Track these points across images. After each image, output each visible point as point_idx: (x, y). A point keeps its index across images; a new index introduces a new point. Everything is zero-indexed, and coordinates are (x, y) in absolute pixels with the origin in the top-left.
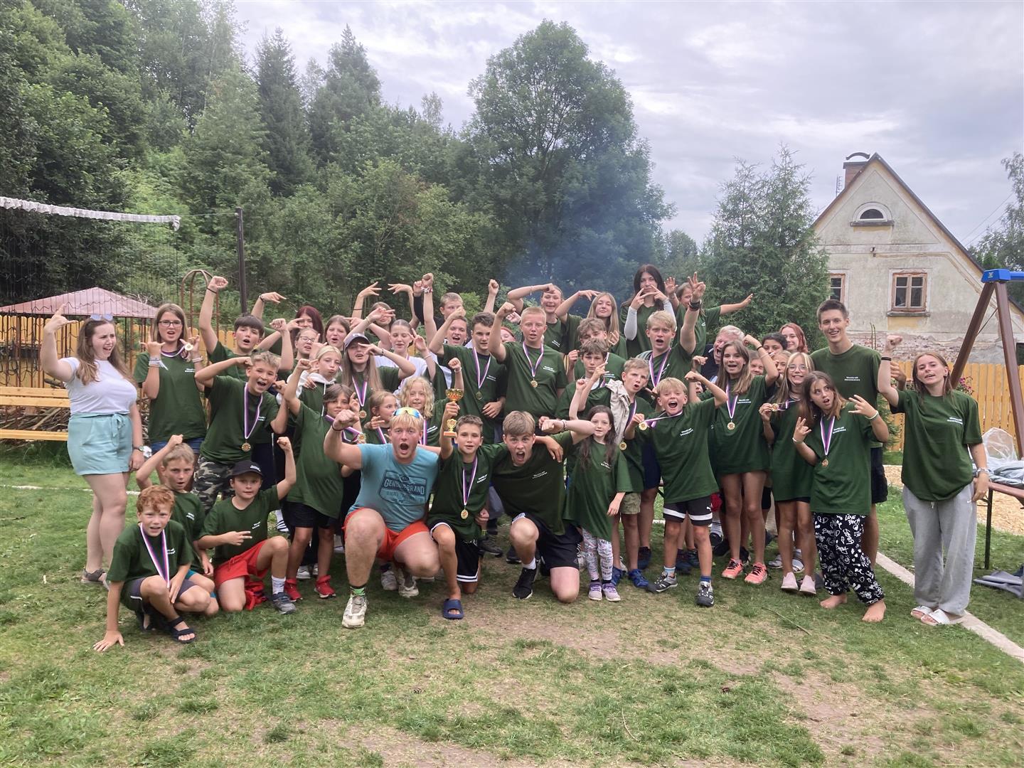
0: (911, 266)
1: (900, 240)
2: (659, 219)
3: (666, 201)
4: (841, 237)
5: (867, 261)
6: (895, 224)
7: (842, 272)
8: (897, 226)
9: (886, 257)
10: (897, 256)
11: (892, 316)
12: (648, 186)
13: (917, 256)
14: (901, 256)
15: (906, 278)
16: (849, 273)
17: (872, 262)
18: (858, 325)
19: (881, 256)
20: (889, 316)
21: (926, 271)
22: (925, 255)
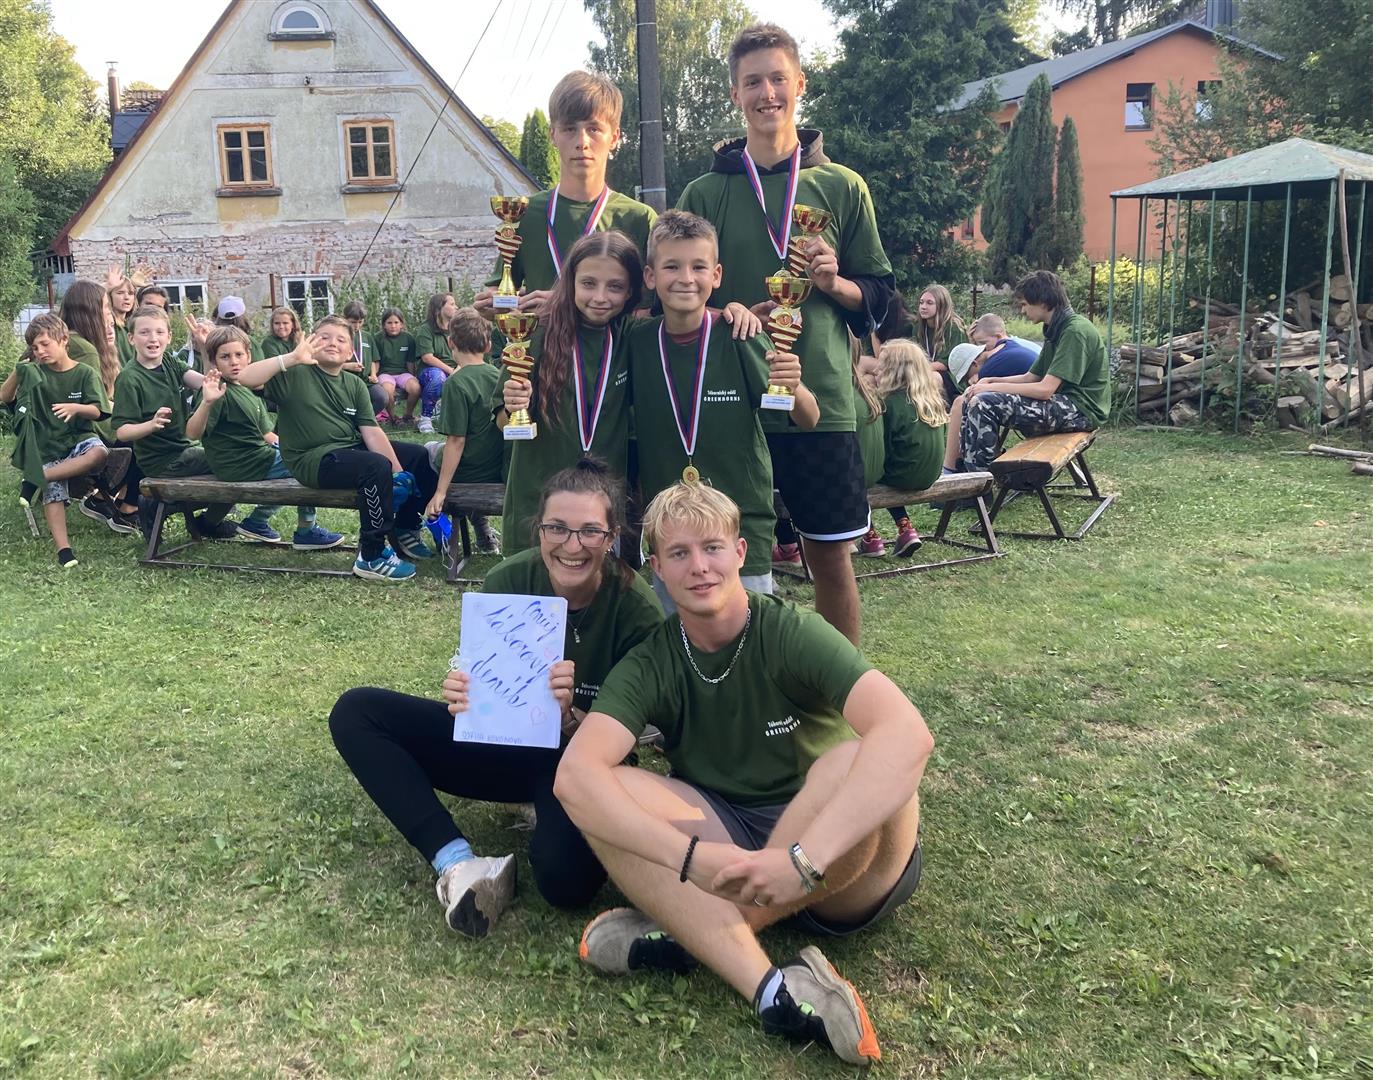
0: (369, 109)
1: (349, 65)
4: (256, 61)
5: (301, 100)
6: (338, 38)
7: (263, 120)
8: (342, 42)
9: (330, 93)
10: (346, 92)
11: (349, 192)
13: (376, 92)
14: (353, 92)
15: (364, 129)
16: (275, 121)
17: (310, 103)
18: (300, 210)
19: (323, 93)
20: (344, 193)
21: (392, 116)
22: (387, 90)
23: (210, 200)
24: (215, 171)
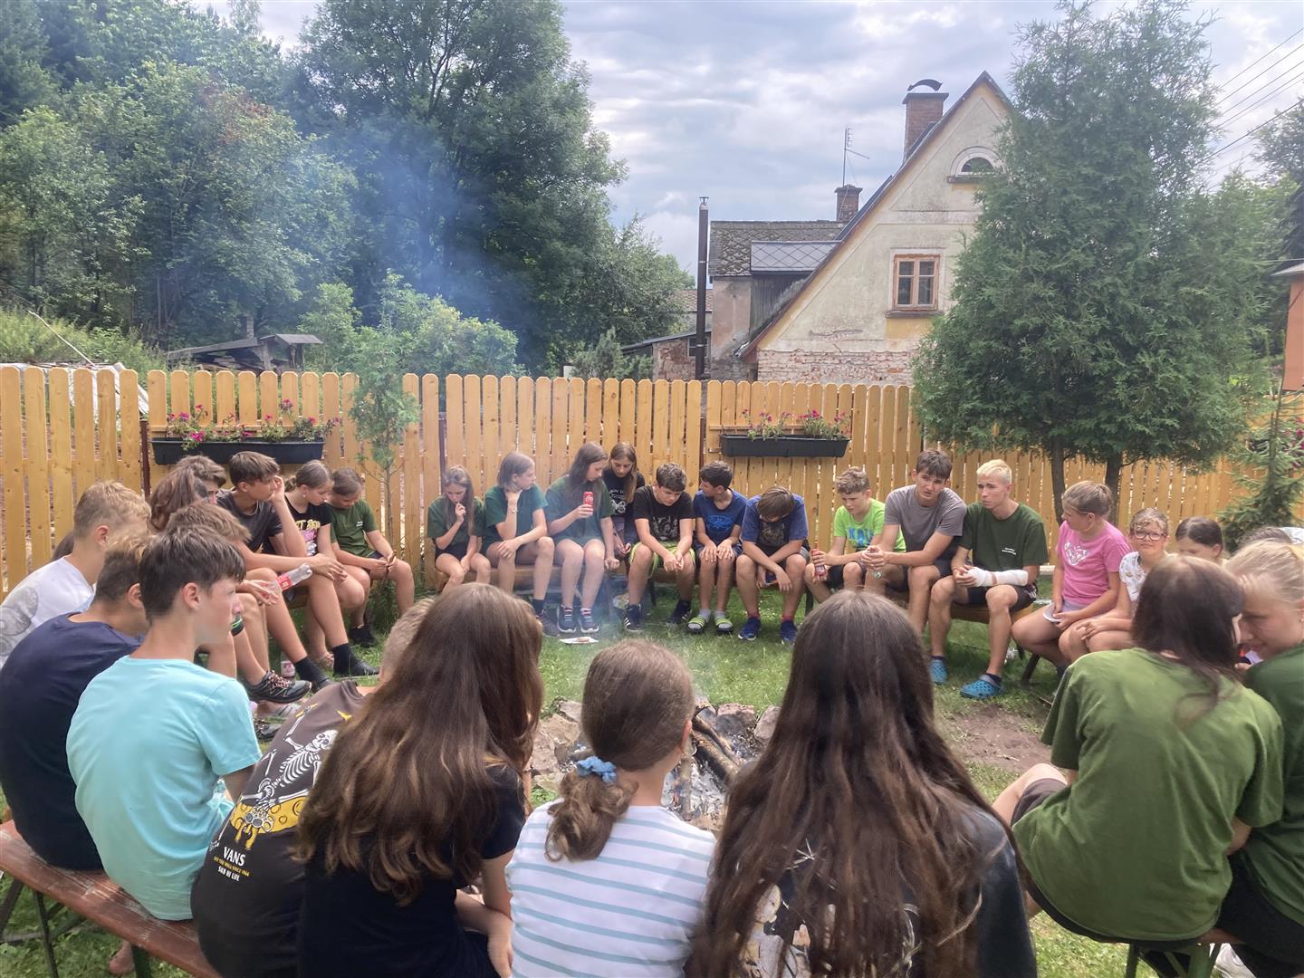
2: (604, 182)
3: (611, 158)
12: (587, 135)
15: (913, 263)
23: (881, 321)
24: (887, 295)
